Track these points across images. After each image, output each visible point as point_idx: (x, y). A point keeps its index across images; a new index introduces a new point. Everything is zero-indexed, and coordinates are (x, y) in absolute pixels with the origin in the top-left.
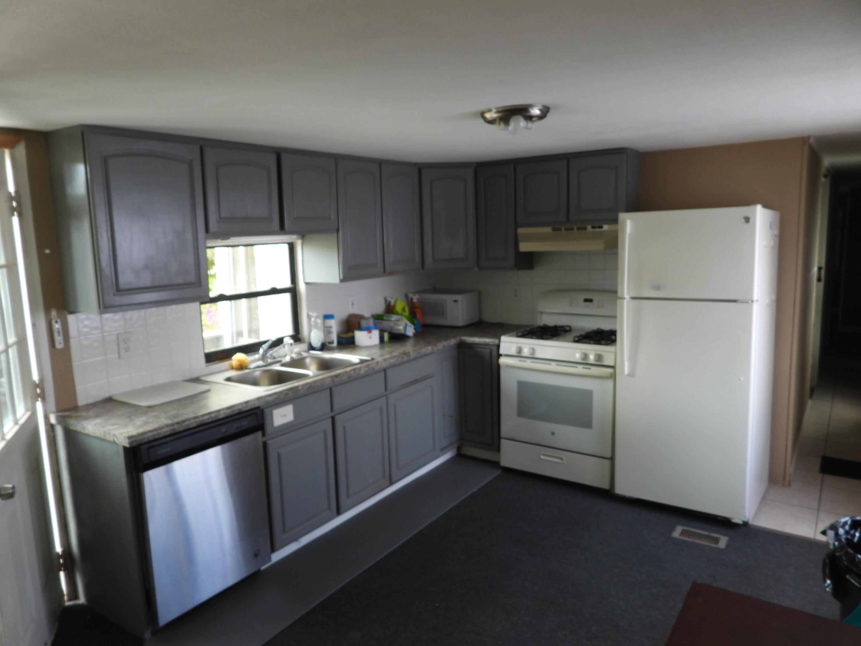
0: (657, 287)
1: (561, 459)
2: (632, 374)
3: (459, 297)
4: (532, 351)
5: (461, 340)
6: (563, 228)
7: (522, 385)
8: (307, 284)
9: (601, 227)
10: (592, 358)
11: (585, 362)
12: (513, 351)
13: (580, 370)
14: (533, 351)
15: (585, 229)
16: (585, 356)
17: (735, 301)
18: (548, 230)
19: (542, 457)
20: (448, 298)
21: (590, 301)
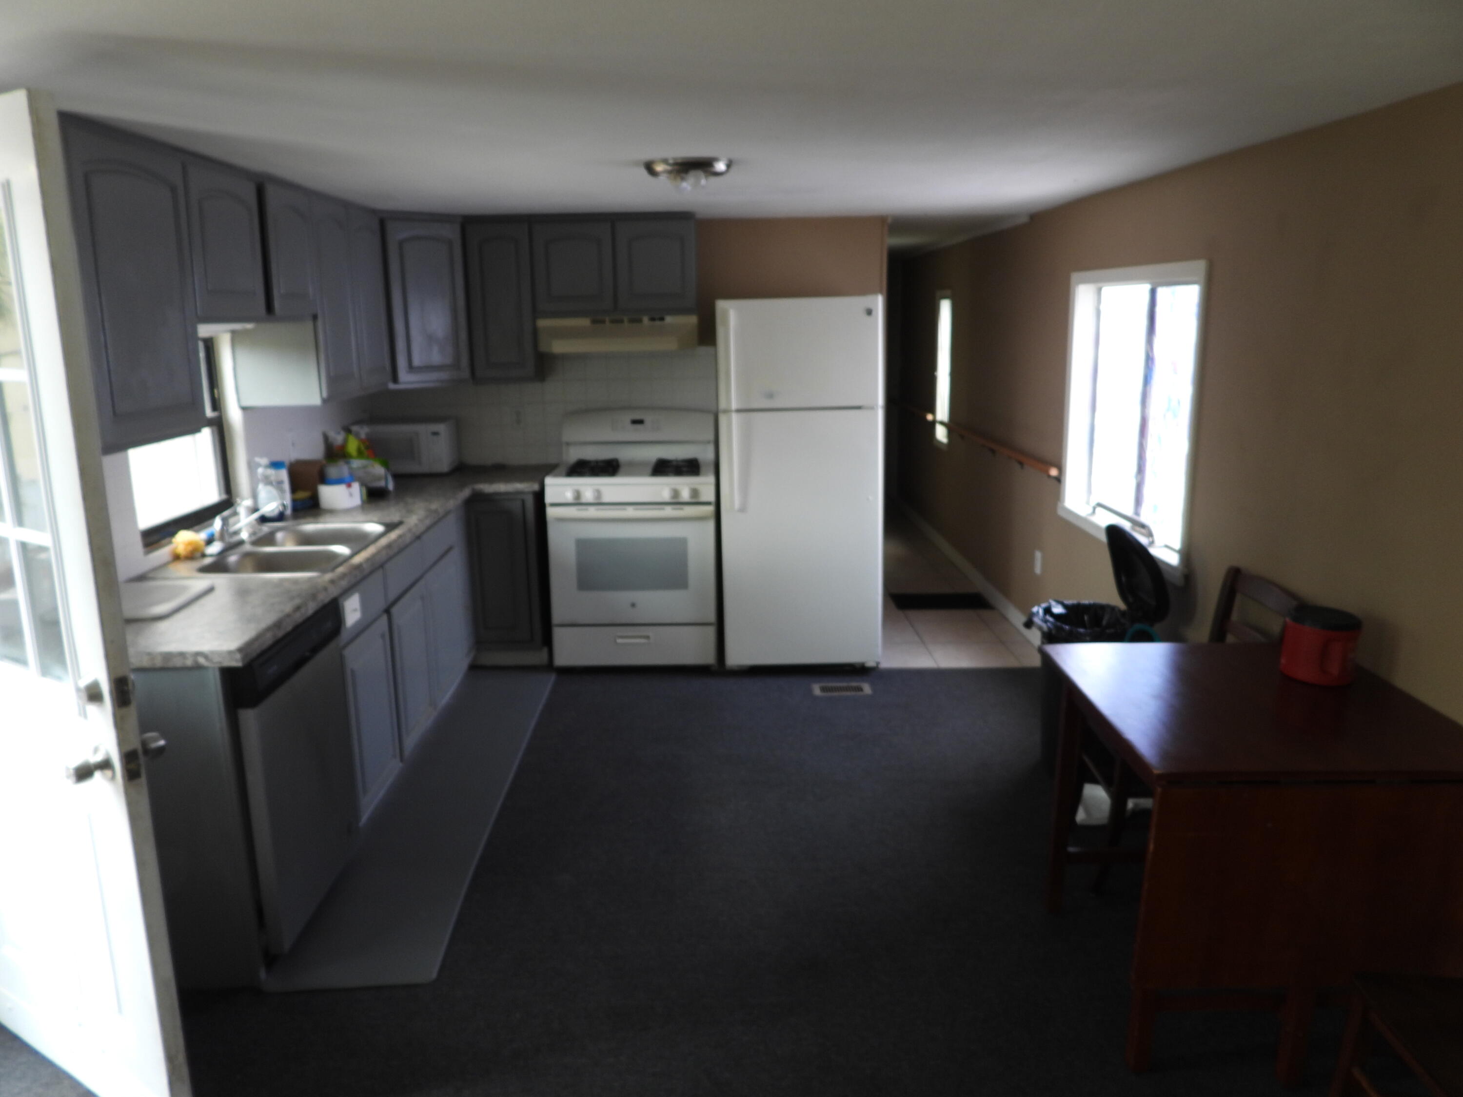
0: (770, 396)
1: (648, 637)
2: (743, 509)
3: (441, 428)
4: (596, 494)
5: (473, 490)
6: (607, 319)
7: (582, 545)
8: (244, 409)
9: (662, 319)
10: (685, 495)
11: (676, 503)
12: (569, 496)
13: (669, 511)
14: (598, 493)
15: (640, 321)
16: (676, 493)
17: (859, 408)
18: (584, 322)
19: (619, 641)
20: (423, 430)
21: (640, 422)
